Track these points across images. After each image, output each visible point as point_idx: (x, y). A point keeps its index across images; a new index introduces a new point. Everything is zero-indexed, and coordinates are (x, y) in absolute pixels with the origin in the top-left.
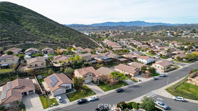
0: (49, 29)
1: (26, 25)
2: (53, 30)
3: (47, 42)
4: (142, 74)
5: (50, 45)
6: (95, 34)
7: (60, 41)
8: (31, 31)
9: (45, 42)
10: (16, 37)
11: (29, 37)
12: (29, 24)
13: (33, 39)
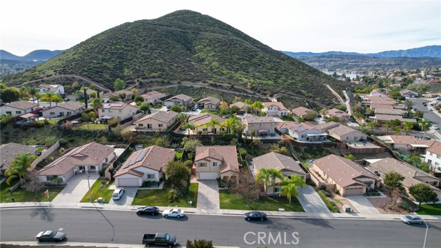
0: (239, 59)
1: (201, 50)
2: (247, 62)
3: (221, 86)
4: (379, 195)
5: (223, 93)
6: (376, 77)
7: (249, 87)
8: (205, 63)
9: (215, 86)
10: (171, 73)
11: (192, 73)
12: (205, 50)
13: (197, 78)
